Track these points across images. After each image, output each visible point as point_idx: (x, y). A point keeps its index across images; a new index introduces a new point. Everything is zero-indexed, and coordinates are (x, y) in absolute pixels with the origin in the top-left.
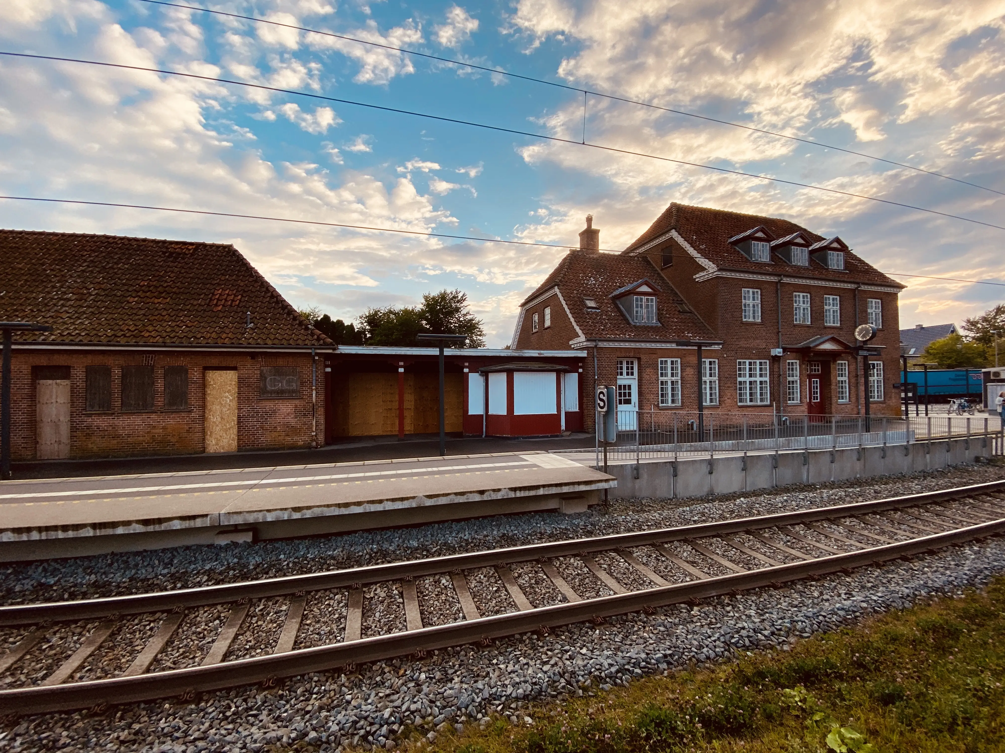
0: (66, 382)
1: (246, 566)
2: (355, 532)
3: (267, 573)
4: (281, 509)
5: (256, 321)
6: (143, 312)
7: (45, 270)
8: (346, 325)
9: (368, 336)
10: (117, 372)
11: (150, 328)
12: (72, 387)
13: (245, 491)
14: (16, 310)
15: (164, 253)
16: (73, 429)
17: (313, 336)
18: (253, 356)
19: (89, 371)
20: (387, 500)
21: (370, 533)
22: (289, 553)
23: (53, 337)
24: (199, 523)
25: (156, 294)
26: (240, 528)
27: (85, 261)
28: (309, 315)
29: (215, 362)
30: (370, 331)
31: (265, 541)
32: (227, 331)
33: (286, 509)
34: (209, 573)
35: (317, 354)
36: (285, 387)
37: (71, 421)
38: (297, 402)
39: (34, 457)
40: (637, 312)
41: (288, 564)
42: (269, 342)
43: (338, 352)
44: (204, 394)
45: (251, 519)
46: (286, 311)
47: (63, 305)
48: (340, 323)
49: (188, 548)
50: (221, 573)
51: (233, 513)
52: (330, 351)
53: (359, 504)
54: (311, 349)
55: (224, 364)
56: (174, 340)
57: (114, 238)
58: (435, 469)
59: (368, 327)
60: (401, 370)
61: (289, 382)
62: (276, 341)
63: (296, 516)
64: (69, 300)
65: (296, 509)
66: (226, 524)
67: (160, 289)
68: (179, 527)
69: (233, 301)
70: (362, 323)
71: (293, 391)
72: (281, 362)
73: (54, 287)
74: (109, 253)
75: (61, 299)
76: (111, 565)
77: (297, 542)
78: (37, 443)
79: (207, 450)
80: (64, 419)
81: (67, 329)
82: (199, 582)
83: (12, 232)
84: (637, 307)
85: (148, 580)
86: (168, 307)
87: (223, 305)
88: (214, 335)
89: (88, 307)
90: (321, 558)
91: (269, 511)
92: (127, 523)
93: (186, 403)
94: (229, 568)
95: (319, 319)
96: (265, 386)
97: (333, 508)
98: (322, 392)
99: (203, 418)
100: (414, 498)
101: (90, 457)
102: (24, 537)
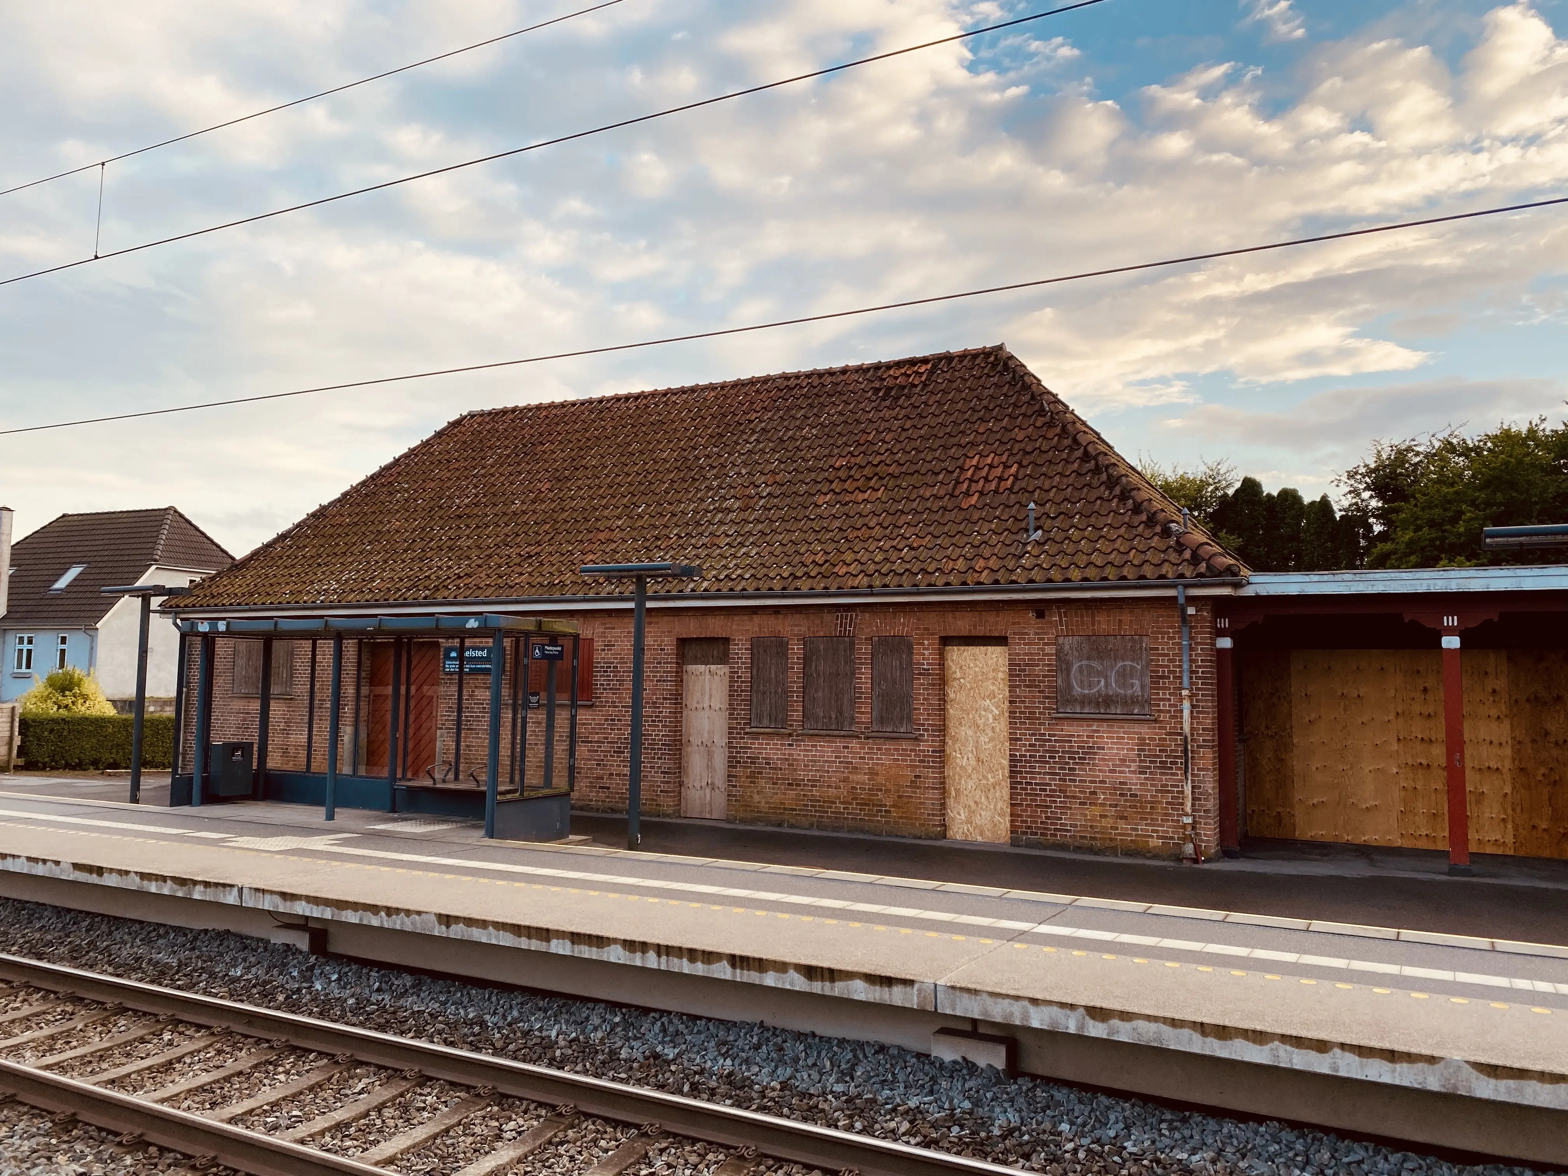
0: (722, 670)
1: (985, 1123)
2: (1260, 1119)
3: (1027, 1157)
4: (1062, 1005)
5: (1048, 524)
6: (837, 523)
7: (697, 458)
8: (1307, 501)
9: (1376, 531)
10: (796, 649)
11: (849, 557)
12: (732, 681)
13: (998, 943)
14: (657, 538)
15: (877, 390)
16: (733, 762)
17: (1180, 553)
18: (1041, 609)
19: (757, 646)
20: (1341, 1046)
22: (1084, 1125)
23: (705, 584)
24: (897, 996)
25: (859, 484)
26: (982, 1030)
27: (754, 432)
29: (962, 625)
31: (1034, 1077)
32: (987, 552)
33: (1072, 1007)
34: (914, 1115)
35: (1191, 600)
36: (1114, 688)
37: (730, 746)
38: (1145, 730)
39: (678, 814)
42: (1075, 574)
43: (1248, 591)
44: (943, 699)
45: (998, 1012)
46: (1117, 490)
47: (721, 523)
48: (1290, 498)
49: (882, 1049)
50: (934, 1126)
51: (962, 989)
52: (1226, 591)
53: (1258, 1037)
54: (1174, 586)
55: (981, 631)
56: (887, 580)
57: (797, 376)
59: (1374, 504)
60: (1451, 642)
61: (1123, 675)
62: (1091, 572)
63: (1096, 1030)
64: (729, 510)
65: (1097, 1013)
66: (948, 1011)
67: (867, 471)
68: (862, 997)
69: (1001, 479)
70: (1358, 491)
71: (1134, 701)
72: (1103, 622)
73: (709, 488)
74: (789, 409)
75: (718, 510)
76: (757, 1047)
77: (1104, 1100)
78: (681, 784)
79: (950, 833)
80: (721, 740)
81: (725, 567)
82: (893, 1131)
83: (654, 394)
85: (811, 1095)
86: (879, 507)
87: (981, 493)
88: (960, 564)
89: (758, 521)
91: (1034, 1001)
92: (781, 967)
93: (910, 719)
94: (952, 1119)
95: (1231, 492)
96: (1070, 687)
97: (1188, 1032)
98: (1209, 706)
99: (941, 757)
100: (1431, 1060)
101: (753, 821)
102: (637, 960)
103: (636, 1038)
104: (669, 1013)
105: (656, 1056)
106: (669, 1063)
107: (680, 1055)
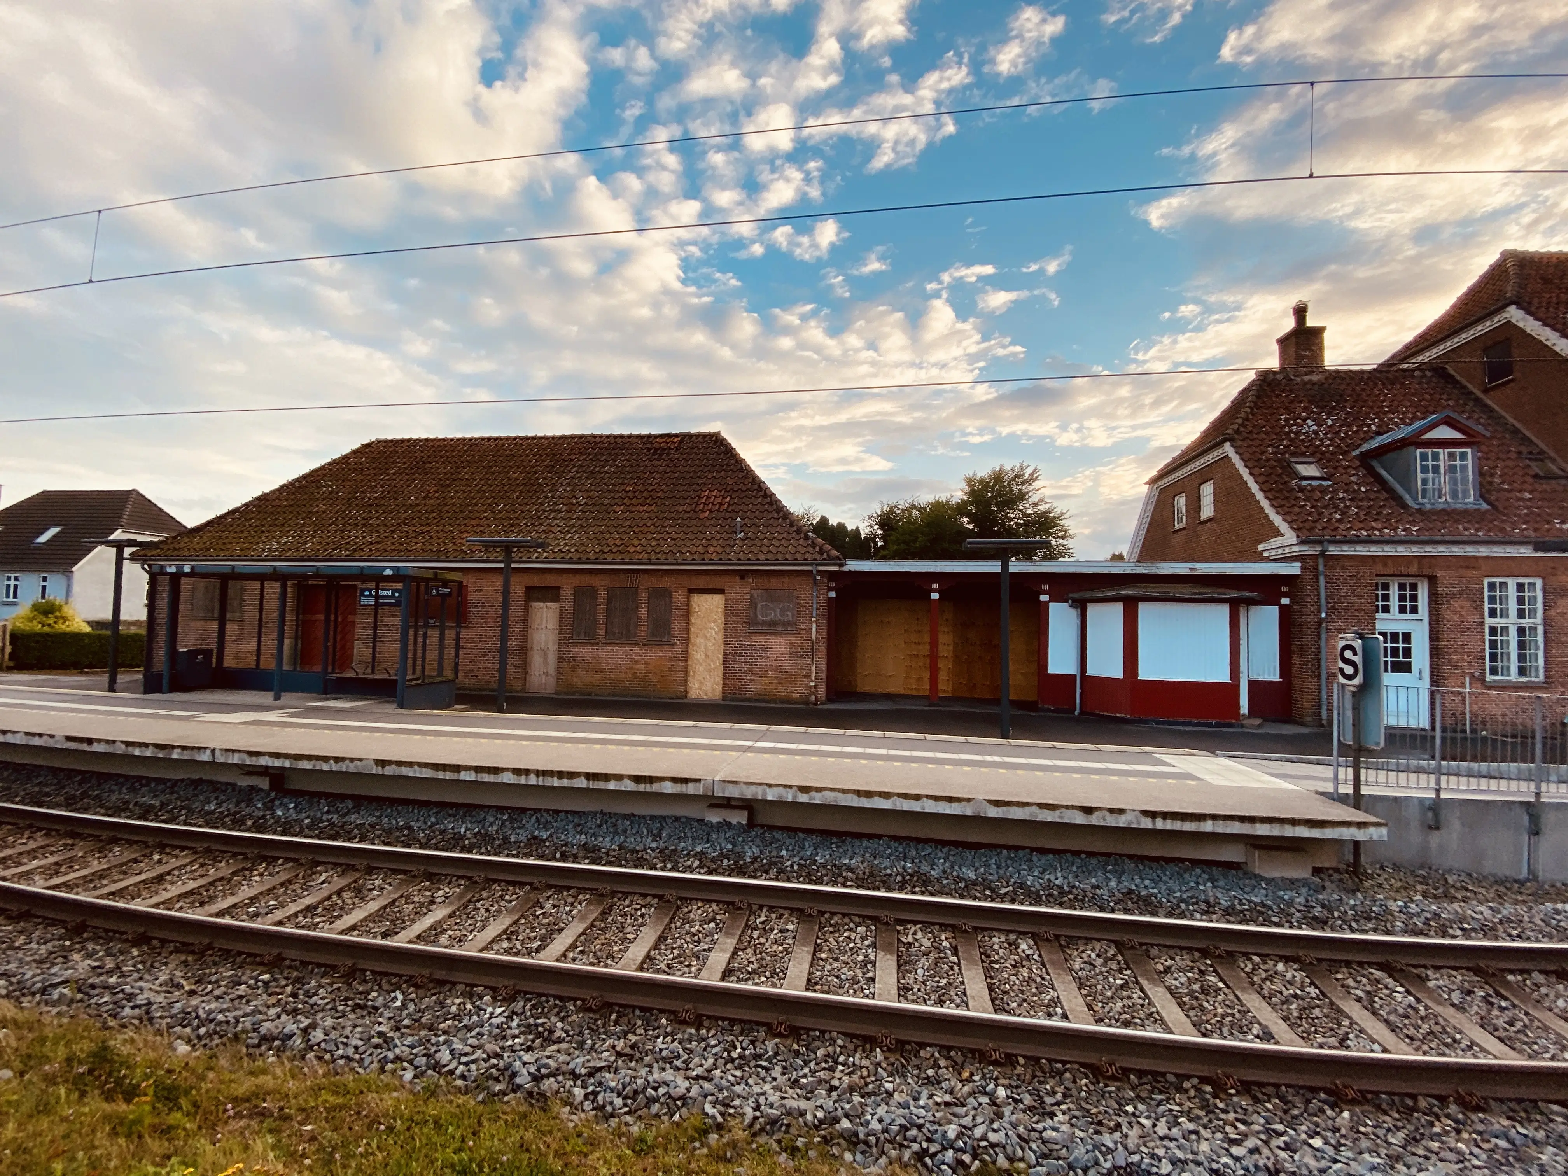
0: (555, 605)
1: (741, 856)
2: (879, 837)
3: (767, 872)
4: (785, 786)
5: (747, 530)
6: (628, 523)
7: (537, 479)
8: (849, 529)
9: (879, 544)
10: (602, 594)
11: (636, 542)
12: (561, 611)
14: (512, 525)
16: (562, 660)
18: (743, 575)
19: (577, 592)
20: (927, 797)
21: (901, 844)
22: (793, 851)
23: (545, 554)
24: (690, 789)
26: (733, 803)
27: (574, 466)
28: (803, 517)
29: (701, 582)
30: (883, 537)
31: (762, 826)
32: (715, 543)
33: (790, 787)
34: (700, 857)
35: (819, 572)
36: (779, 617)
37: (560, 650)
38: (793, 638)
39: (525, 691)
40: (1425, 482)
41: (792, 866)
42: (762, 557)
43: (846, 569)
44: (688, 623)
45: (749, 793)
46: (781, 514)
47: (554, 518)
48: (841, 527)
49: (677, 819)
50: (712, 862)
51: (728, 782)
52: (835, 568)
53: (886, 795)
54: (811, 565)
55: (710, 586)
56: (659, 556)
58: (997, 759)
59: (879, 532)
60: (935, 596)
61: (783, 611)
62: (770, 556)
63: (801, 798)
64: (560, 511)
65: (805, 789)
66: (721, 795)
67: (645, 494)
68: (670, 791)
69: (721, 504)
70: (871, 526)
71: (789, 623)
72: (774, 583)
73: (546, 497)
75: (552, 511)
76: (600, 826)
77: (802, 835)
78: (527, 673)
79: (688, 695)
80: (554, 647)
81: (558, 545)
82: (689, 867)
84: (1425, 470)
85: (638, 852)
86: (653, 515)
87: (711, 511)
88: (700, 549)
89: (578, 519)
90: (835, 866)
91: (768, 785)
92: (619, 777)
93: (669, 633)
94: (722, 856)
95: (815, 523)
96: (756, 616)
97: (850, 795)
98: (824, 626)
99: (686, 654)
100: (969, 800)
101: (573, 693)
102: (523, 780)
103: (519, 828)
104: (540, 810)
105: (535, 838)
106: (544, 841)
107: (551, 836)
